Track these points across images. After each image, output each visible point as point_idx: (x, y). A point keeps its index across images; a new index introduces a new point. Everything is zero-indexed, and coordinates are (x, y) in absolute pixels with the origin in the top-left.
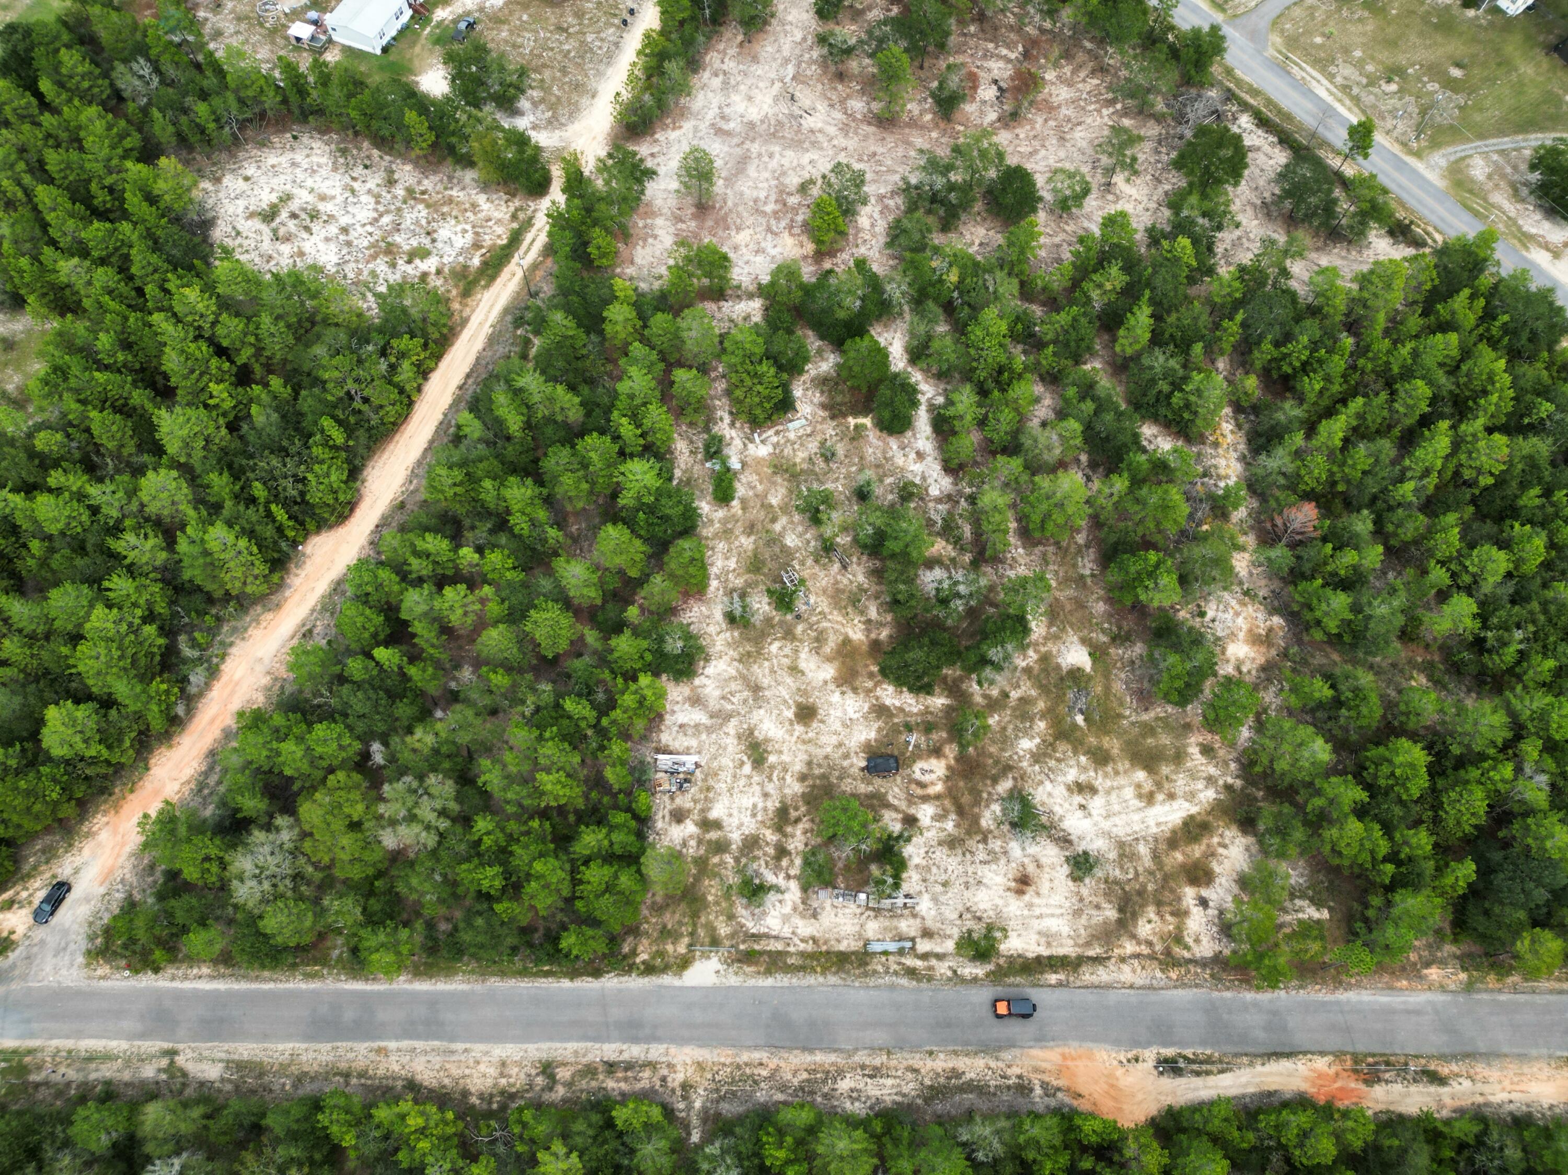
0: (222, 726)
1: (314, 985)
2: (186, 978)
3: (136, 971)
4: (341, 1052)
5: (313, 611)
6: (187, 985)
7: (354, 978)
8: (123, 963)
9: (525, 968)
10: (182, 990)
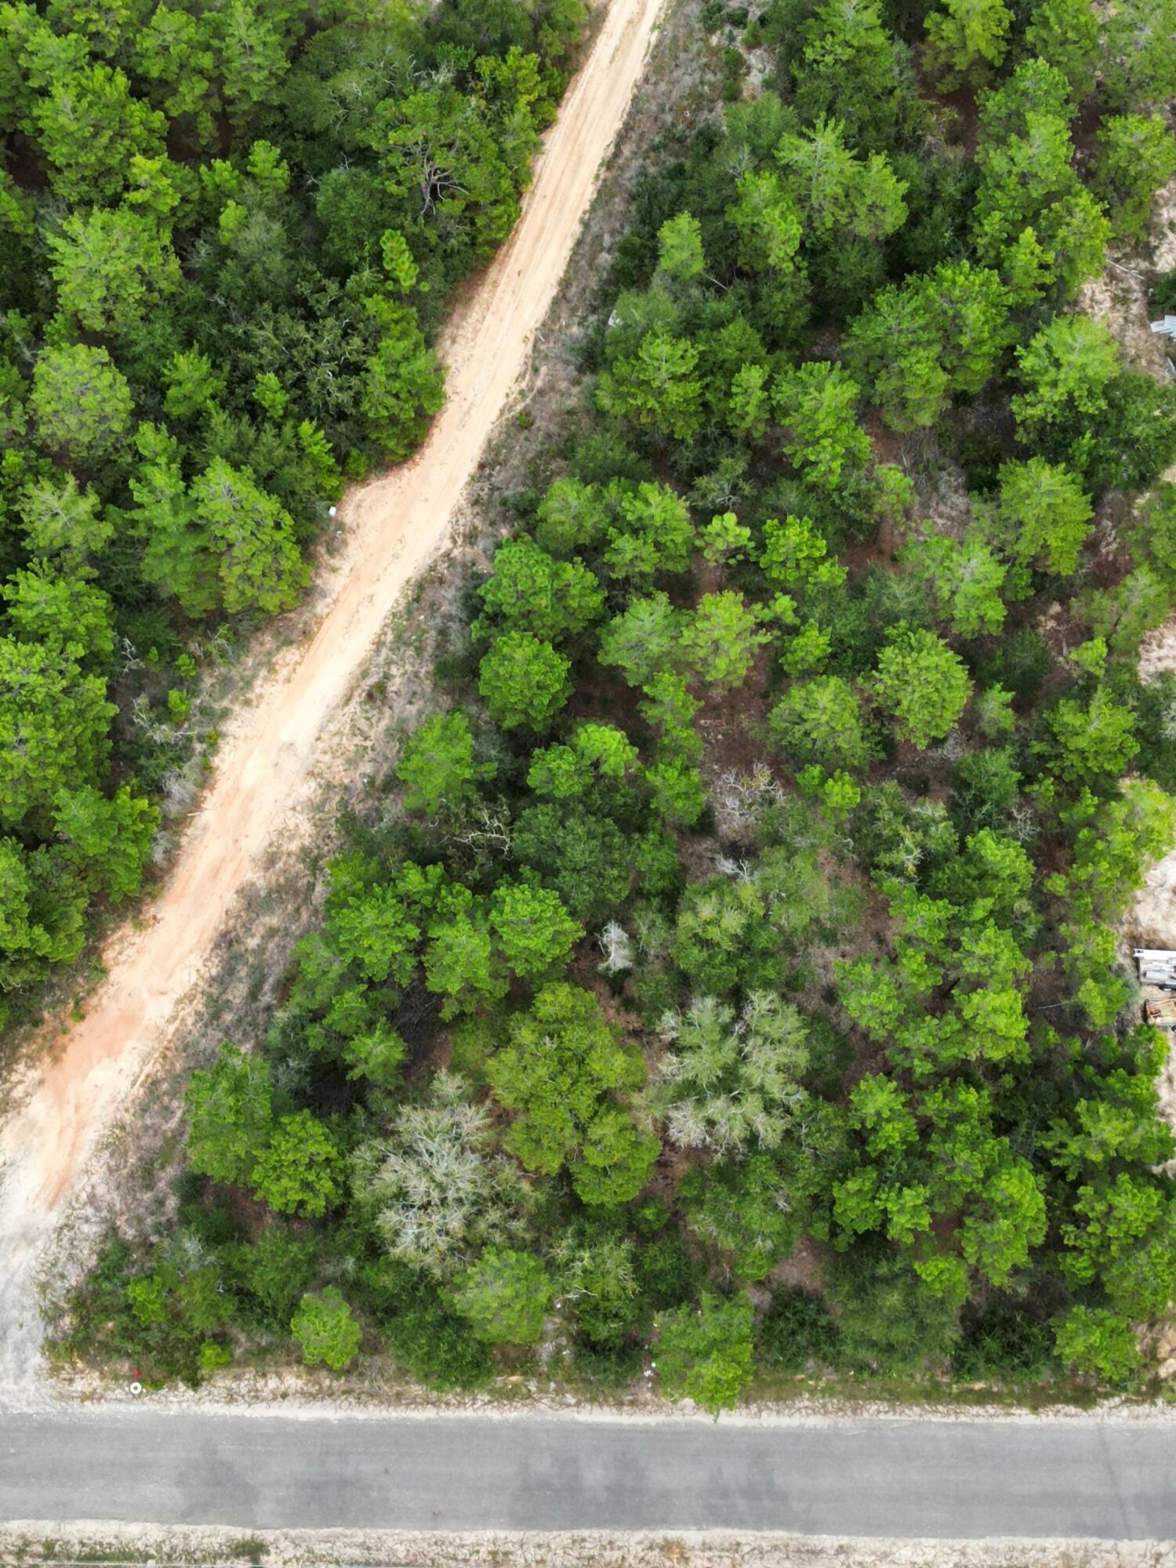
0: (236, 884)
1: (514, 1413)
2: (256, 1397)
3: (156, 1385)
4: (591, 1549)
5: (379, 644)
6: (261, 1412)
7: (592, 1400)
8: (125, 1367)
9: (936, 1385)
10: (252, 1422)
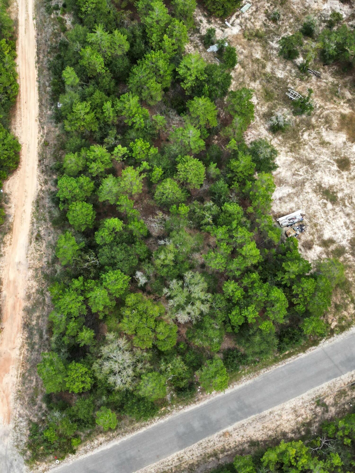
0: (22, 308)
1: (167, 418)
2: (93, 448)
3: (63, 458)
4: (204, 445)
5: (33, 223)
6: (96, 451)
7: (187, 404)
8: (51, 457)
9: (276, 357)
10: (95, 455)
